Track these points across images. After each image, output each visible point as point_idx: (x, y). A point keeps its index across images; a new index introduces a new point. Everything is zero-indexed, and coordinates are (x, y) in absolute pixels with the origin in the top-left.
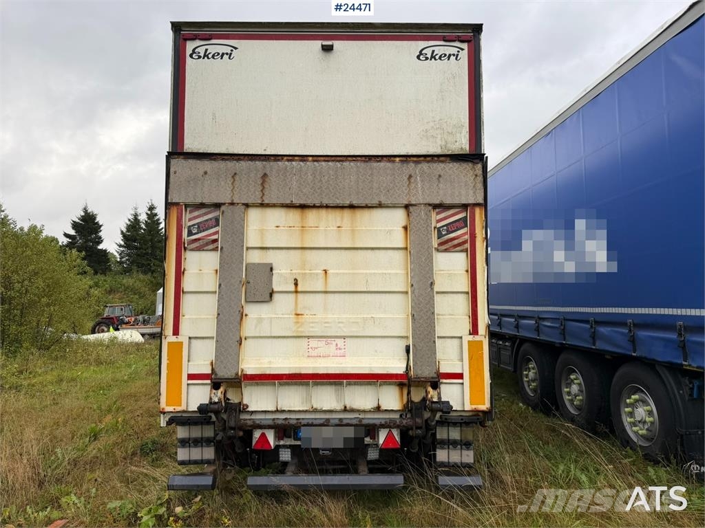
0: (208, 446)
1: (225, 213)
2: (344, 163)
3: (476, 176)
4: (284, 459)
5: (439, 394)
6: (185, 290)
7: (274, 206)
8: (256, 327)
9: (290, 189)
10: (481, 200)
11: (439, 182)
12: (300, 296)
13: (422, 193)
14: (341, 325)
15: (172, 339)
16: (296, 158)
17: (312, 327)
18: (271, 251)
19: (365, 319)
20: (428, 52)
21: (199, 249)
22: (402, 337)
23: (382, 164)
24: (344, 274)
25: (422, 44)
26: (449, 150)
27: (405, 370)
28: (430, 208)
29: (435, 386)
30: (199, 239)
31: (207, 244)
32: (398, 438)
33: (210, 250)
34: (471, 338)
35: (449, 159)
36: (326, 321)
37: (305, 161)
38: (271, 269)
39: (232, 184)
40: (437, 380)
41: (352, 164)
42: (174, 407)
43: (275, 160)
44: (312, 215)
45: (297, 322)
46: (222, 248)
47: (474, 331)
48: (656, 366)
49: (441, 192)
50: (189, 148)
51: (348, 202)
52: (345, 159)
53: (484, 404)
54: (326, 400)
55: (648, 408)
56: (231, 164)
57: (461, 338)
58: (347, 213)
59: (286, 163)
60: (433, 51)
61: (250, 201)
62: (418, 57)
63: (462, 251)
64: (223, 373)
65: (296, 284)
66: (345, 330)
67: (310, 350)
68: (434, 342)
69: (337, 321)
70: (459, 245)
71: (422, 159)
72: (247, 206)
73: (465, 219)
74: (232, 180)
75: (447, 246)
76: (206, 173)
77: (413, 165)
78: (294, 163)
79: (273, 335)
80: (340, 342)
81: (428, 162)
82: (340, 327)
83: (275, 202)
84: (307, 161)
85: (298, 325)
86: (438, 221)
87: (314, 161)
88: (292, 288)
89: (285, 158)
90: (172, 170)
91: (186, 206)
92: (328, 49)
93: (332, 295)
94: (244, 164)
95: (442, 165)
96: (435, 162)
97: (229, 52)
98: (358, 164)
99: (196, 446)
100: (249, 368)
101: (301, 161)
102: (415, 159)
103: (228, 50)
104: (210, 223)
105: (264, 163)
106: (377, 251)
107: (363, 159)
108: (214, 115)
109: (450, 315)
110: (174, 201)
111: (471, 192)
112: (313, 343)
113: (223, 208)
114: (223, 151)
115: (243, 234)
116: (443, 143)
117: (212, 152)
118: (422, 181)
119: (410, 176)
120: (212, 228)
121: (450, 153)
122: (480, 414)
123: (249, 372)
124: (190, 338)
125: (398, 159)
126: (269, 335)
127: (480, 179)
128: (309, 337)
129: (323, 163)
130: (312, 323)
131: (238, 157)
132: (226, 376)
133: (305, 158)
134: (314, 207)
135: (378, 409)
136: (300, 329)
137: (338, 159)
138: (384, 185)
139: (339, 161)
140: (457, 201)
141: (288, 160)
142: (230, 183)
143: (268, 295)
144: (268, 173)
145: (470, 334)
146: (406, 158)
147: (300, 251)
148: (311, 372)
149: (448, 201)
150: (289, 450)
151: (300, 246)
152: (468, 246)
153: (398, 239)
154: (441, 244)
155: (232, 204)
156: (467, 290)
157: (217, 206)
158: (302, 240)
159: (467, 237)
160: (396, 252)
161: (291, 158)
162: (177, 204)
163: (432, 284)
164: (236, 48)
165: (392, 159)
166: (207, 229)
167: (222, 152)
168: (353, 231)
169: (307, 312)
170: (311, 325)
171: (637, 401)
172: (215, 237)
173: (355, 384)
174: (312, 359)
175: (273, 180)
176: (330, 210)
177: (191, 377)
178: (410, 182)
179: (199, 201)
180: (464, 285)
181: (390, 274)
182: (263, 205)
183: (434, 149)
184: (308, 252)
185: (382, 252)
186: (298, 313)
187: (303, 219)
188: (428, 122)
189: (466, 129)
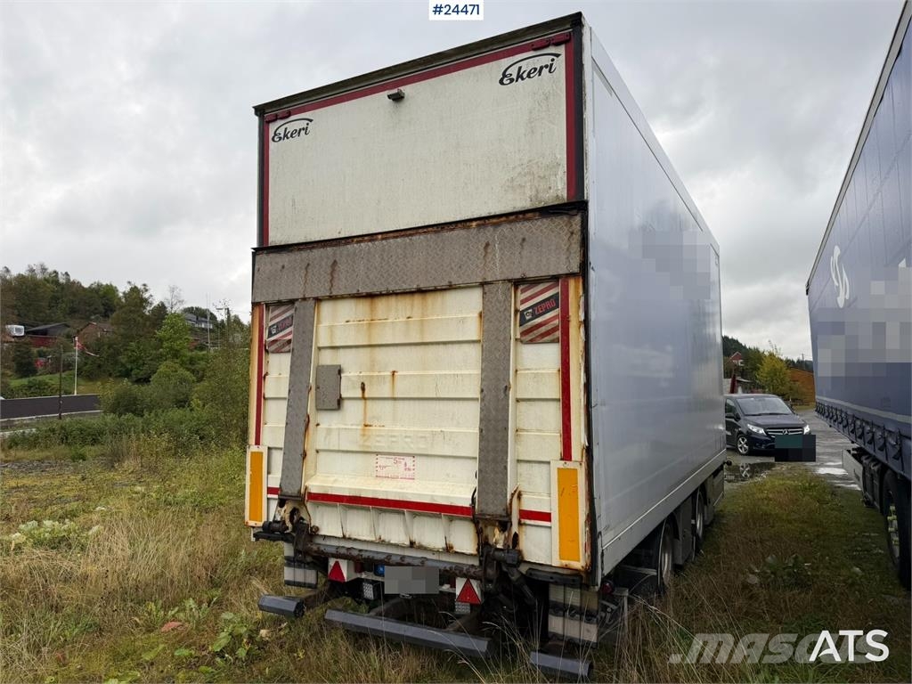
0: (310, 568)
1: (298, 310)
2: (414, 238)
3: (572, 233)
4: (367, 595)
6: (266, 396)
7: (342, 297)
8: (325, 438)
9: (357, 276)
10: (576, 269)
11: (522, 248)
12: (367, 403)
13: (503, 265)
14: (408, 440)
15: (255, 448)
16: (366, 238)
17: (378, 442)
18: (341, 351)
19: (434, 434)
20: (513, 71)
21: (277, 351)
23: (456, 232)
24: (411, 375)
25: (506, 62)
26: (540, 202)
27: (470, 502)
28: (509, 285)
30: (278, 340)
31: (284, 346)
32: (478, 592)
33: (285, 352)
34: (561, 464)
35: (537, 214)
36: (393, 434)
37: (374, 240)
38: (340, 372)
39: (305, 276)
40: (509, 519)
41: (421, 237)
42: (255, 522)
43: (346, 244)
44: (381, 304)
45: (364, 435)
46: (293, 350)
47: (566, 455)
49: (524, 262)
50: (271, 242)
51: (415, 286)
52: (414, 232)
53: (578, 561)
54: (395, 531)
56: (304, 254)
57: (549, 463)
58: (417, 299)
59: (356, 245)
60: (520, 68)
61: (319, 294)
62: (501, 82)
63: (552, 342)
64: (290, 490)
65: (363, 389)
66: (412, 446)
67: (378, 469)
68: (506, 467)
69: (404, 435)
70: (548, 333)
71: (504, 219)
72: (318, 300)
73: (555, 297)
74: (305, 272)
75: (532, 335)
77: (491, 229)
78: (363, 244)
80: (409, 460)
81: (511, 222)
82: (406, 443)
83: (342, 293)
84: (376, 239)
85: (365, 438)
86: (519, 303)
87: (383, 239)
88: (359, 394)
89: (355, 240)
90: (256, 267)
91: (268, 305)
92: (398, 98)
93: (402, 402)
94: (317, 252)
95: (527, 224)
96: (519, 221)
97: (305, 126)
98: (429, 236)
99: (299, 567)
100: (314, 486)
101: (370, 241)
102: (495, 221)
103: (303, 124)
104: (287, 322)
105: (335, 248)
106: (450, 346)
107: (435, 228)
108: (294, 201)
109: (538, 430)
110: (259, 300)
111: (563, 258)
112: (382, 460)
113: (297, 304)
114: (302, 240)
115: (312, 333)
116: (534, 193)
118: (501, 249)
119: (487, 245)
120: (287, 327)
121: (542, 205)
123: (314, 490)
124: (269, 448)
125: (474, 224)
126: (336, 448)
127: (578, 237)
128: (377, 453)
129: (392, 240)
130: (378, 436)
131: (312, 245)
132: (290, 494)
133: (375, 237)
134: (388, 294)
135: (448, 549)
136: (367, 444)
138: (456, 260)
139: (407, 236)
140: (543, 272)
141: (358, 242)
142: (303, 276)
143: (337, 402)
144: (337, 259)
145: (561, 459)
146: (484, 221)
147: (368, 350)
149: (532, 274)
150: (372, 586)
151: (368, 343)
152: (558, 334)
153: (472, 331)
154: (524, 333)
155: (304, 299)
156: (558, 397)
157: (292, 302)
158: (370, 336)
159: (557, 322)
160: (472, 345)
161: (361, 238)
162: (260, 304)
163: (507, 389)
164: (311, 121)
165: (468, 224)
166: (284, 329)
168: (422, 321)
169: (376, 423)
170: (378, 439)
172: (289, 337)
174: (378, 480)
175: (341, 267)
176: (399, 297)
177: (269, 491)
178: (486, 252)
179: (277, 298)
180: (556, 392)
181: (462, 375)
182: (332, 298)
183: (522, 203)
184: (377, 349)
185: (456, 346)
186: (368, 423)
187: (372, 310)
188: (514, 168)
189: (563, 169)
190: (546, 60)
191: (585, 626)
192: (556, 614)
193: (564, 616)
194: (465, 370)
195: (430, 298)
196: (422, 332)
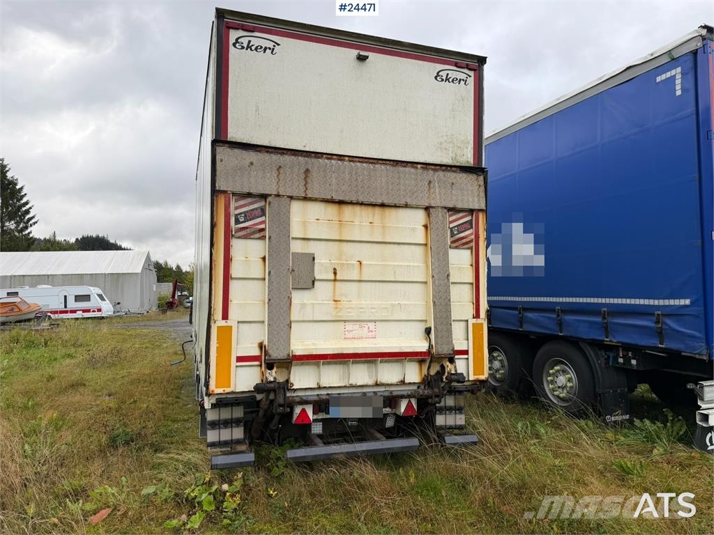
0: (238, 426)
1: (272, 204)
2: (376, 166)
3: (480, 186)
4: (315, 432)
5: (455, 367)
6: (233, 276)
7: (315, 200)
8: (299, 313)
9: (330, 185)
10: (483, 207)
11: (452, 189)
12: (337, 283)
13: (439, 198)
14: (373, 310)
15: (223, 323)
16: (335, 157)
17: (349, 312)
18: (312, 242)
19: (393, 305)
20: (444, 74)
21: (246, 237)
22: (422, 321)
23: (407, 169)
24: (375, 265)
25: (439, 67)
26: (458, 162)
27: (427, 348)
28: (446, 210)
29: (452, 360)
30: (247, 228)
31: (254, 233)
32: (415, 407)
33: (257, 239)
34: (474, 321)
35: (459, 169)
36: (361, 306)
37: (342, 160)
38: (313, 259)
39: (277, 176)
40: (453, 356)
41: (383, 167)
42: (223, 389)
43: (316, 157)
44: (348, 211)
45: (336, 308)
46: (270, 238)
47: (477, 316)
48: (580, 343)
49: (454, 198)
50: (232, 138)
51: (380, 201)
52: (376, 161)
53: (483, 374)
54: (361, 376)
55: (569, 376)
56: (274, 157)
57: (467, 321)
58: (378, 210)
59: (326, 160)
60: (448, 74)
61: (294, 194)
62: (436, 78)
63: (468, 248)
64: (276, 354)
65: (335, 273)
66: (376, 314)
67: (346, 333)
68: (451, 324)
69: (370, 307)
70: (466, 243)
71: (438, 167)
72: (291, 198)
73: (471, 221)
74: (277, 173)
75: (458, 244)
76: (252, 164)
77: (431, 172)
78: (333, 161)
79: (315, 319)
80: (371, 325)
81: (443, 171)
82: (372, 312)
83: (316, 196)
84: (344, 160)
85: (338, 310)
86: (451, 222)
87: (350, 161)
88: (332, 277)
89: (325, 156)
90: (218, 157)
91: (234, 194)
92: (362, 59)
93: (364, 284)
94: (288, 159)
95: (454, 174)
96: (449, 171)
97: (272, 47)
98: (388, 167)
99: (226, 427)
100: (297, 349)
101: (339, 160)
102: (433, 167)
103: (271, 45)
104: (256, 213)
105: (306, 159)
106: (402, 246)
107: (392, 163)
109: (459, 302)
110: (221, 189)
111: (476, 199)
112: (349, 326)
113: (269, 199)
115: (289, 225)
116: (454, 156)
117: (255, 143)
118: (439, 187)
119: (430, 182)
120: (258, 217)
121: (459, 164)
122: (478, 383)
123: (298, 353)
124: (238, 322)
125: (419, 166)
126: (311, 319)
127: (482, 189)
128: (345, 321)
129: (358, 164)
130: (349, 308)
131: (283, 151)
132: (279, 358)
133: (342, 158)
134: (351, 203)
135: (403, 382)
136: (339, 314)
137: (371, 161)
138: (410, 188)
139: (372, 163)
140: (466, 206)
141: (328, 159)
142: (276, 175)
143: (311, 283)
144: (310, 168)
145: (474, 318)
146: (426, 165)
147: (337, 243)
148: (351, 352)
149: (459, 206)
150: (321, 423)
151: (339, 239)
152: (473, 244)
153: (420, 237)
154: (453, 242)
155: (278, 196)
156: (471, 281)
157: (264, 197)
158: (340, 233)
159: (473, 237)
160: (417, 247)
161: (330, 156)
162: (225, 192)
163: (448, 275)
164: (278, 45)
165: (415, 165)
166: (253, 219)
167: (265, 144)
168: (384, 227)
169: (344, 299)
170: (349, 310)
171: (558, 371)
172: (262, 226)
173: (386, 362)
174: (349, 341)
175: (314, 174)
176: (363, 207)
177: (240, 359)
178: (430, 187)
179: (246, 190)
180: (470, 277)
181: (413, 266)
182: (305, 199)
183: (446, 160)
184: (345, 244)
185: (406, 246)
186: (336, 299)
187: (340, 213)
188: (442, 136)
189: (471, 145)
190: (463, 76)
191: (458, 416)
192: (441, 414)
193: (446, 414)
194: (414, 263)
195: (388, 211)
196: (384, 234)
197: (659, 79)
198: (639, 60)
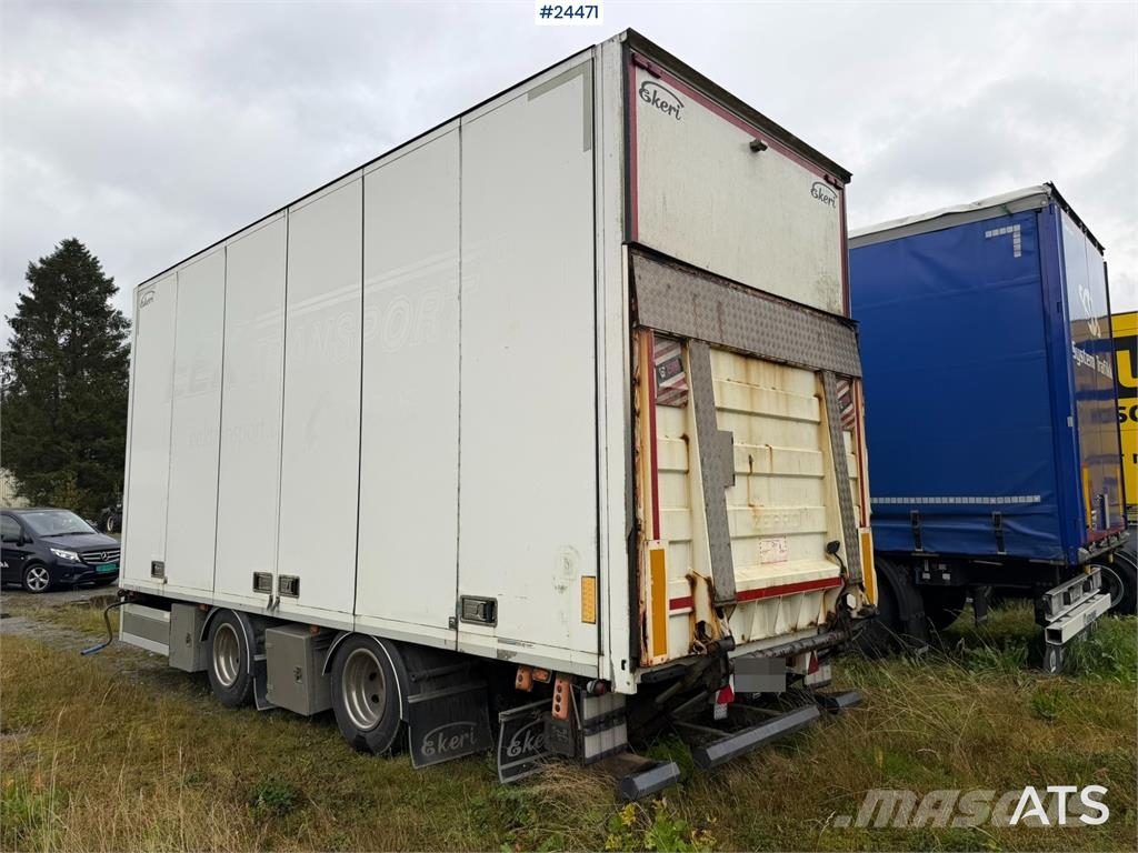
0: (619, 723)
1: (692, 353)
3: (854, 344)
4: (718, 716)
6: (661, 468)
7: (728, 350)
10: (859, 373)
12: (752, 479)
15: (653, 545)
16: (739, 287)
19: (801, 511)
20: (817, 188)
21: (667, 404)
22: (824, 534)
23: (799, 314)
24: (782, 451)
25: (814, 177)
26: (832, 310)
27: (839, 572)
28: (833, 375)
30: (669, 389)
31: (676, 397)
33: (676, 407)
34: (862, 530)
35: (835, 319)
37: (746, 293)
38: (732, 441)
39: (694, 310)
40: (862, 581)
42: (661, 657)
43: (724, 285)
44: (753, 369)
45: (754, 517)
46: (696, 406)
47: (864, 523)
49: (839, 359)
50: (643, 240)
56: (689, 279)
58: (777, 371)
60: (820, 189)
61: (712, 340)
62: (812, 192)
63: (849, 430)
64: (724, 592)
65: (751, 464)
67: (762, 554)
68: (856, 537)
70: (850, 423)
71: (822, 315)
72: (710, 345)
74: (694, 305)
75: (845, 423)
76: (669, 287)
77: (818, 321)
78: (739, 293)
79: (739, 535)
80: (782, 540)
81: (826, 320)
83: (732, 344)
85: (756, 520)
86: (838, 393)
88: (748, 469)
89: (732, 284)
90: (636, 273)
91: (655, 334)
92: (758, 149)
94: (701, 283)
95: (834, 326)
96: (830, 321)
97: (676, 108)
99: (607, 727)
102: (818, 314)
103: (675, 104)
104: (675, 365)
105: (717, 286)
107: (786, 303)
110: (643, 324)
111: (854, 363)
112: (764, 544)
113: (689, 345)
115: (712, 387)
116: (828, 301)
117: (669, 255)
118: (826, 343)
119: (819, 335)
120: (677, 373)
124: (669, 543)
125: (807, 311)
128: (761, 537)
130: (764, 517)
131: (694, 271)
132: (727, 598)
135: (814, 624)
136: (758, 527)
138: (804, 341)
139: (771, 301)
140: (847, 371)
141: (735, 288)
142: (692, 308)
143: (732, 478)
144: (721, 301)
145: (861, 526)
147: (747, 418)
149: (842, 370)
151: (749, 410)
152: (855, 424)
153: (814, 412)
154: (842, 420)
155: (697, 340)
156: (859, 477)
157: (682, 341)
158: (752, 403)
159: (855, 414)
160: (813, 426)
162: (646, 329)
163: (846, 466)
164: (682, 106)
165: (804, 309)
166: (674, 375)
167: (676, 257)
168: (785, 396)
169: (758, 502)
170: (765, 520)
172: (684, 387)
175: (725, 312)
176: (765, 365)
177: (674, 604)
178: (819, 342)
179: (667, 329)
180: (853, 470)
181: (811, 453)
182: (721, 348)
184: (753, 419)
185: (803, 425)
186: (750, 503)
187: (747, 370)
188: (819, 273)
189: (841, 290)
190: (831, 195)
194: (811, 450)
195: (786, 372)
196: (787, 406)
197: (989, 234)
198: (957, 206)
